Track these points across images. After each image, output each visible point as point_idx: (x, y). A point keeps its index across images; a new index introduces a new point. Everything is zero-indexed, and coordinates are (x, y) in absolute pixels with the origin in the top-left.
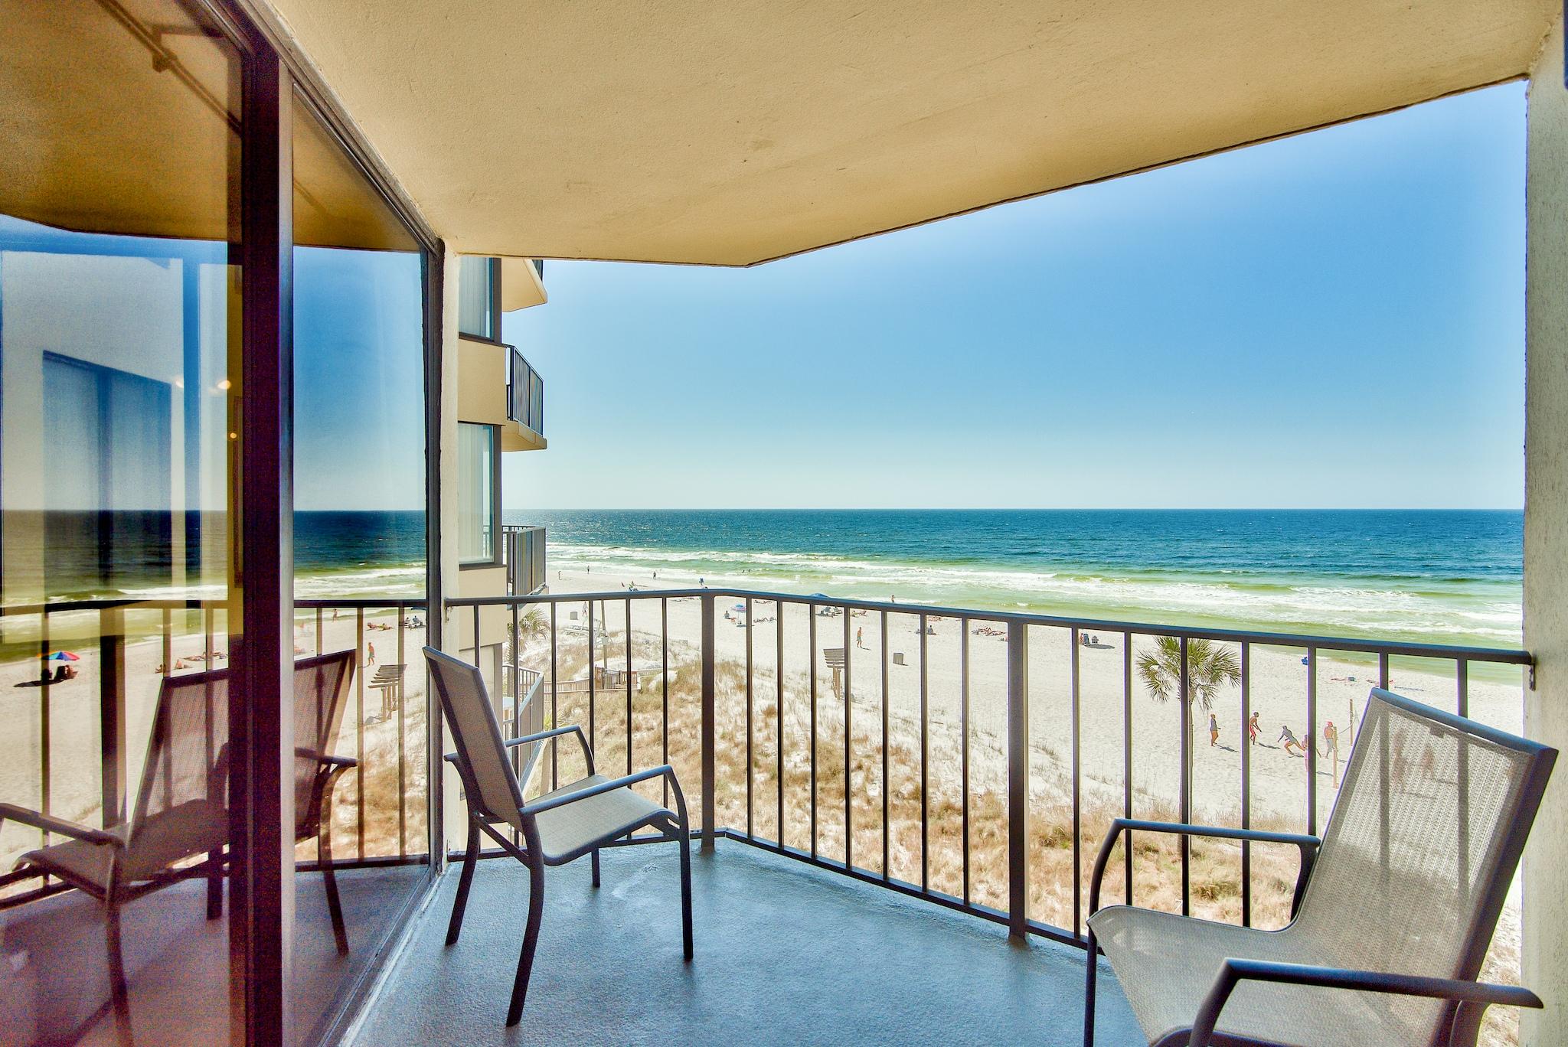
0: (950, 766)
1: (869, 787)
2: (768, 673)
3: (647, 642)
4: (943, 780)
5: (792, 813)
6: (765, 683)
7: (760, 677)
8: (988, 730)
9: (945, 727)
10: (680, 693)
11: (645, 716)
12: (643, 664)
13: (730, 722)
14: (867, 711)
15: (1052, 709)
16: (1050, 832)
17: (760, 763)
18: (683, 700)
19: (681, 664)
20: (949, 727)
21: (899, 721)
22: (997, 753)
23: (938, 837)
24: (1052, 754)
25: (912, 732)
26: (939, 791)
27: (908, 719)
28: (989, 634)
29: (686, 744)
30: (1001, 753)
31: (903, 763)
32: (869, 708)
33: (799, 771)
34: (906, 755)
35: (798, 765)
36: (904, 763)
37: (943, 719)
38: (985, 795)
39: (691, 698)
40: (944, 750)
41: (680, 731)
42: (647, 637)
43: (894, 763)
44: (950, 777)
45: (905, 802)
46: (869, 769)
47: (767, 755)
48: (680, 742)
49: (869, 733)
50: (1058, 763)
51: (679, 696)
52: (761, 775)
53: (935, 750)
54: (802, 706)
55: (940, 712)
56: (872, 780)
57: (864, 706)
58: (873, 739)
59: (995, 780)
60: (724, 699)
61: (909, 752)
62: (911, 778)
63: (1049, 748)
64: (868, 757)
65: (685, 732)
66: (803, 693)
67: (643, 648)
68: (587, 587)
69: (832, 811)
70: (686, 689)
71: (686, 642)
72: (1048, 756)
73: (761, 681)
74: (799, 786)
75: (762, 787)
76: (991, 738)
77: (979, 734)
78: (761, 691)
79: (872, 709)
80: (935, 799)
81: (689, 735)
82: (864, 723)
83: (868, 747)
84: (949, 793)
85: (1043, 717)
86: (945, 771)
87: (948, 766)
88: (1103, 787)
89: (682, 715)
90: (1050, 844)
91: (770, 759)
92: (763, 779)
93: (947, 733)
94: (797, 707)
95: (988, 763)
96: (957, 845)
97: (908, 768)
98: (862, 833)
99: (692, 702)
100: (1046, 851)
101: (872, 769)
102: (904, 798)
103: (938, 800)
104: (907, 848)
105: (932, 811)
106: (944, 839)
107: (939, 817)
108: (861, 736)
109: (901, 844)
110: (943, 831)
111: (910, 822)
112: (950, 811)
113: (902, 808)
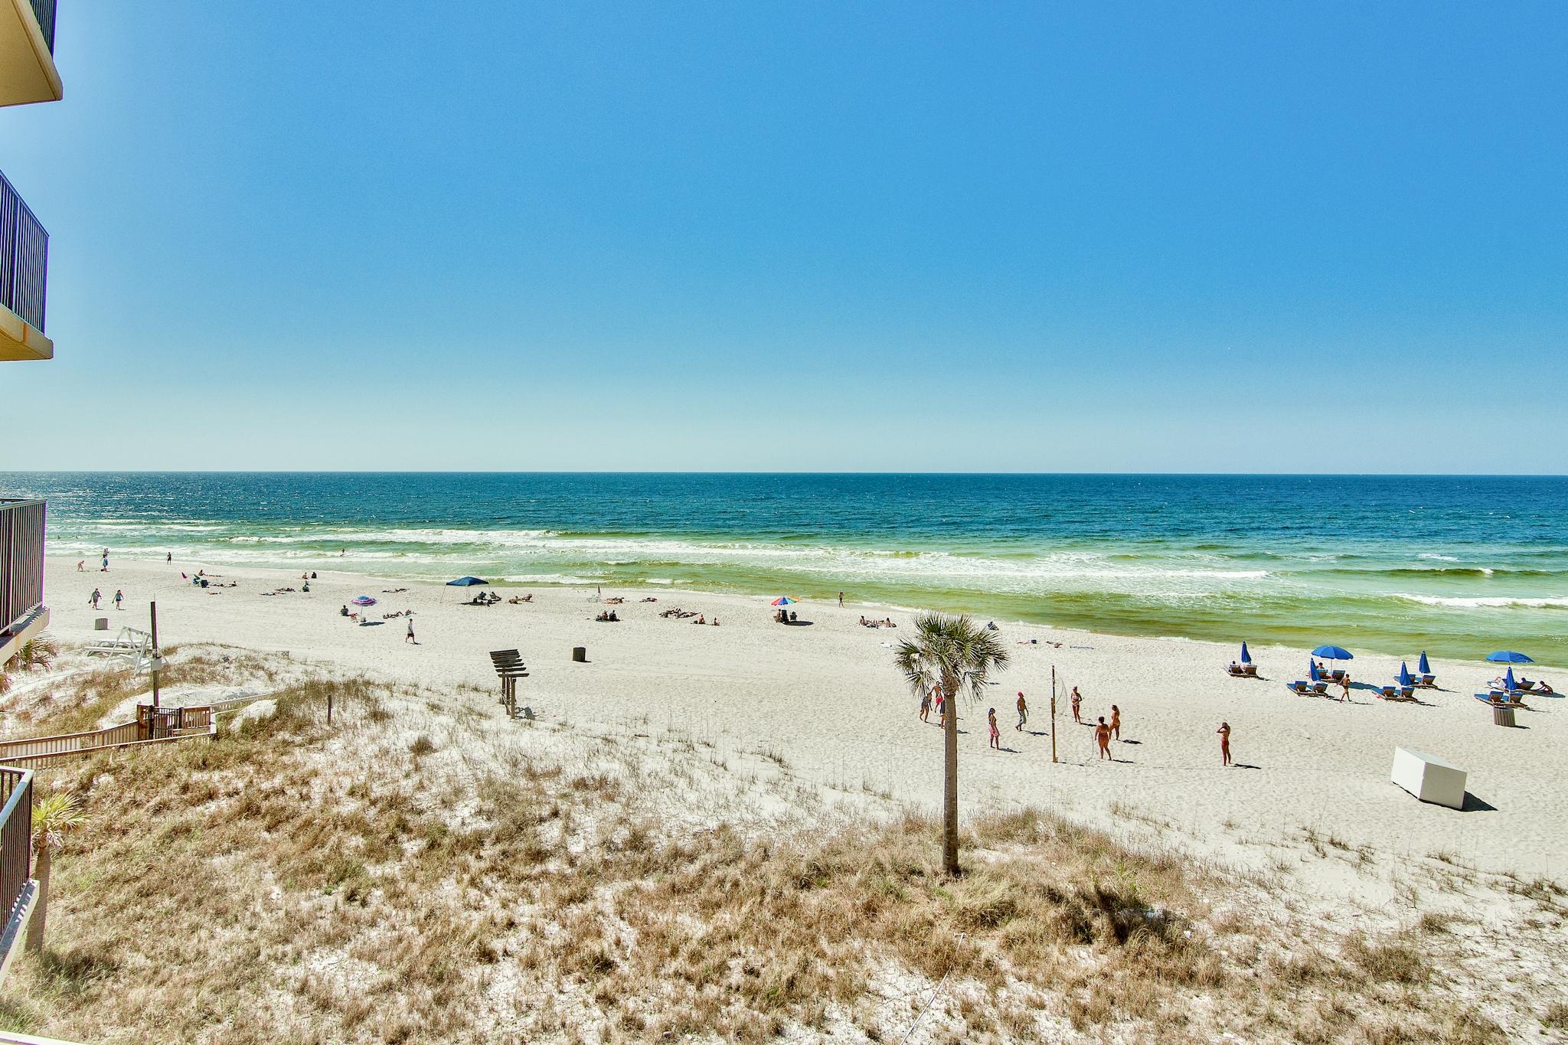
0: (670, 796)
1: (569, 839)
2: (411, 690)
3: (226, 659)
4: (664, 816)
5: (464, 897)
6: (412, 706)
7: (402, 696)
8: (703, 739)
10: (282, 733)
11: (224, 773)
12: (220, 692)
13: (362, 768)
14: (553, 731)
15: (765, 703)
16: (802, 868)
17: (410, 824)
18: (286, 743)
19: (282, 687)
21: (599, 740)
22: (722, 770)
23: (668, 899)
24: (779, 761)
25: (618, 755)
26: (661, 832)
27: (611, 737)
28: (679, 617)
29: (294, 811)
30: (727, 769)
31: (611, 799)
32: (556, 727)
33: (468, 830)
34: (614, 786)
35: (467, 821)
36: (613, 800)
37: (648, 729)
38: (720, 829)
39: (298, 739)
40: (660, 774)
41: (283, 792)
42: (226, 652)
43: (600, 801)
44: (672, 811)
45: (620, 855)
46: (568, 816)
47: (420, 812)
48: (283, 809)
49: (562, 762)
50: (789, 771)
51: (280, 738)
52: (413, 843)
53: (649, 775)
54: (466, 735)
56: (574, 830)
57: (548, 724)
58: (568, 770)
59: (728, 806)
60: (351, 735)
61: (616, 782)
62: (625, 820)
63: (774, 753)
64: (564, 796)
65: (291, 791)
66: (466, 715)
67: (219, 668)
68: (125, 581)
69: (522, 885)
70: (290, 725)
71: (286, 654)
72: (777, 765)
73: (405, 703)
74: (471, 853)
75: (415, 862)
77: (695, 746)
78: (407, 718)
79: (560, 728)
80: (658, 845)
81: (298, 796)
82: (554, 749)
83: (563, 782)
84: (675, 832)
85: (758, 714)
86: (665, 803)
87: (668, 797)
88: (847, 797)
89: (285, 767)
90: (806, 885)
91: (424, 817)
92: (416, 849)
94: (460, 737)
96: (694, 906)
97: (617, 805)
98: (568, 911)
99: (300, 745)
100: (801, 895)
101: (573, 814)
102: (618, 850)
103: (661, 845)
104: (631, 923)
105: (656, 862)
106: (676, 901)
107: (666, 870)
108: (552, 768)
109: (622, 919)
110: (674, 890)
111: (629, 884)
112: (679, 860)
113: (617, 864)
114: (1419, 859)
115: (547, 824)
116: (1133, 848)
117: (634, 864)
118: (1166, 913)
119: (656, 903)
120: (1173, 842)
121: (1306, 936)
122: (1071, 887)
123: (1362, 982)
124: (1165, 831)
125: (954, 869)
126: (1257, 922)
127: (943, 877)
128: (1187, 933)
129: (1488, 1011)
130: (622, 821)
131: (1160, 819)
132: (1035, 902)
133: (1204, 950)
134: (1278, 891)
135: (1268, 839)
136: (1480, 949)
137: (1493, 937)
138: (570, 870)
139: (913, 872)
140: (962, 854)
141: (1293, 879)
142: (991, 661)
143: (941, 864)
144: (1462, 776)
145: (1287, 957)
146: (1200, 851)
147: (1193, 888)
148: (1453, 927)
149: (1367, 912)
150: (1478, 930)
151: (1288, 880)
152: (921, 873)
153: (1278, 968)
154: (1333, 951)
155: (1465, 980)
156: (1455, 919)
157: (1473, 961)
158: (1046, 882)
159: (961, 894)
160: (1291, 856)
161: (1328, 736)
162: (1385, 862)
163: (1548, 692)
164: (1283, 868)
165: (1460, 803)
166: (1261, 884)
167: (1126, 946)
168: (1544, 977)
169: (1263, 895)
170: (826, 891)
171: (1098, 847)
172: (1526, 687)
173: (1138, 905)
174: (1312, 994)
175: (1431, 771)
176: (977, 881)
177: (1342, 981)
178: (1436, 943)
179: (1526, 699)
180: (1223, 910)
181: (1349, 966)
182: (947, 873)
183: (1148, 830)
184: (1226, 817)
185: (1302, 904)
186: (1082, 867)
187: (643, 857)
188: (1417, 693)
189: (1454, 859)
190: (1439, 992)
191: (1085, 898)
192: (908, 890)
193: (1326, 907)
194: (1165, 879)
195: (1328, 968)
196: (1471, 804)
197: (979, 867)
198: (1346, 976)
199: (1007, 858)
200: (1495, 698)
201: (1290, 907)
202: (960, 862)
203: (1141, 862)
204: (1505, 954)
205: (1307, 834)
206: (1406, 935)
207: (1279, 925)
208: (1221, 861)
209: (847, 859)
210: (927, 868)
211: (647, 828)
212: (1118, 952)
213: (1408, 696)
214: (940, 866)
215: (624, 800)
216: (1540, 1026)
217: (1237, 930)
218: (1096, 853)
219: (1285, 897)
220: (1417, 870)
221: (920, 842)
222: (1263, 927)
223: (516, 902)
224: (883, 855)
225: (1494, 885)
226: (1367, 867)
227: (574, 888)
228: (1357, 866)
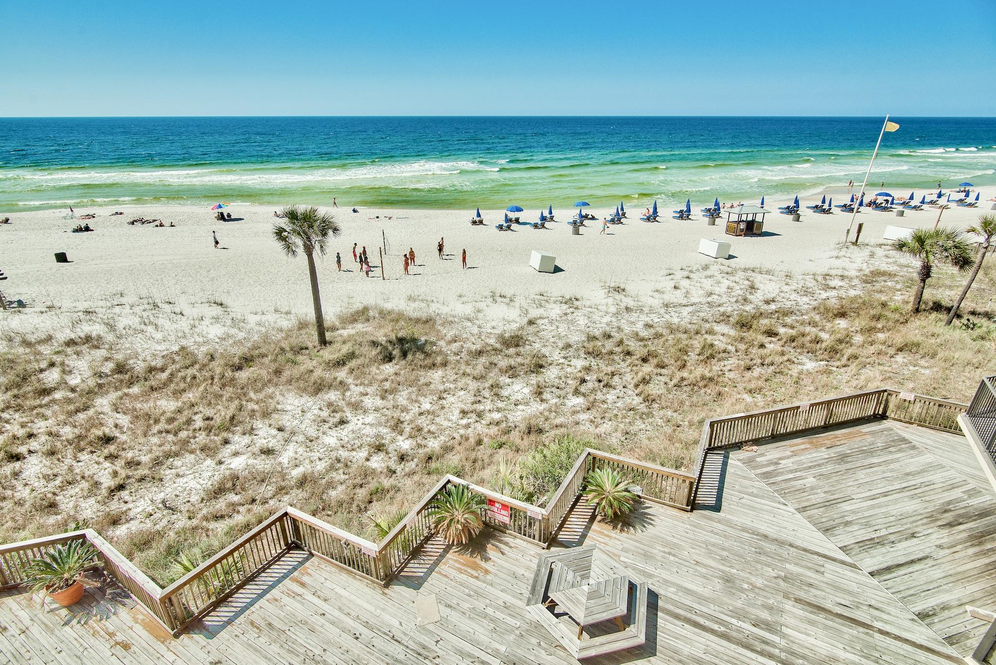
0: (143, 338)
1: (68, 377)
4: (139, 350)
8: (167, 300)
9: (128, 307)
14: (42, 313)
15: (212, 271)
16: (236, 360)
20: (132, 307)
21: (80, 314)
22: (180, 316)
23: (149, 395)
24: (221, 304)
25: (98, 320)
26: (139, 360)
27: (91, 310)
28: (143, 223)
30: (183, 315)
31: (97, 347)
32: (44, 310)
34: (98, 340)
36: (99, 348)
37: (123, 300)
38: (180, 350)
40: (133, 327)
43: (88, 350)
44: (145, 346)
45: (110, 378)
46: (63, 364)
49: (51, 332)
50: (228, 310)
53: (124, 329)
55: (119, 296)
56: (70, 372)
57: (37, 309)
58: (58, 337)
59: (185, 337)
61: (99, 338)
62: (110, 358)
63: (219, 301)
64: (58, 353)
72: (220, 307)
76: (171, 305)
77: (160, 305)
79: (47, 310)
80: (137, 368)
82: (42, 325)
83: (56, 344)
84: (148, 358)
85: (207, 279)
86: (139, 343)
87: (141, 339)
88: (264, 318)
90: (240, 368)
93: (131, 311)
95: (175, 326)
96: (168, 395)
97: (103, 351)
100: (237, 374)
101: (67, 362)
102: (107, 376)
103: (140, 367)
104: (125, 413)
105: (138, 377)
106: (155, 394)
107: (146, 380)
108: (44, 337)
109: (119, 413)
110: (152, 389)
111: (119, 393)
112: (153, 373)
113: (109, 384)
114: (532, 296)
115: (47, 372)
116: (415, 315)
117: (121, 381)
118: (426, 341)
119: (141, 399)
120: (434, 309)
121: (483, 337)
122: (384, 339)
123: (501, 351)
124: (431, 304)
125: (324, 342)
126: (465, 336)
127: (319, 348)
128: (435, 347)
129: (544, 351)
130: (107, 359)
131: (429, 299)
132: (365, 349)
133: (441, 352)
134: (476, 321)
135: (475, 299)
136: (546, 328)
137: (551, 323)
138: (73, 395)
139: (302, 349)
140: (328, 335)
141: (482, 315)
142: (330, 232)
143: (317, 342)
144: (554, 259)
145: (473, 348)
146: (445, 310)
147: (439, 328)
148: (539, 322)
149: (509, 322)
150: (546, 320)
151: (480, 315)
152: (307, 348)
153: (470, 352)
154: (492, 341)
155: (538, 341)
156: (541, 318)
157: (542, 333)
158: (372, 338)
159: (328, 354)
160: (482, 305)
161: (509, 249)
162: (520, 301)
163: (593, 218)
164: (479, 311)
165: (552, 270)
166: (469, 320)
167: (407, 359)
168: (565, 333)
169: (469, 324)
170: (251, 368)
171: (397, 317)
172: (586, 217)
173: (414, 340)
174: (483, 360)
175: (543, 258)
176: (336, 346)
177: (493, 352)
178: (532, 329)
179: (586, 222)
180: (450, 334)
181: (498, 346)
182: (321, 346)
183: (423, 305)
184: (458, 294)
185: (485, 324)
186: (390, 329)
187: (127, 377)
188: (547, 224)
189: (545, 294)
190: (528, 347)
191: (390, 342)
192: (300, 358)
193: (494, 324)
194: (427, 326)
195: (489, 348)
196: (557, 270)
197: (339, 339)
198: (495, 350)
199: (352, 332)
200: (575, 223)
201: (479, 327)
202: (327, 339)
203: (418, 321)
204: (554, 327)
205: (491, 294)
206: (522, 328)
207: (473, 335)
208: (453, 313)
209: (263, 350)
210: (310, 345)
211: (127, 359)
212: (403, 362)
213: (543, 226)
214: (317, 343)
215: (107, 346)
216: (559, 351)
217: (455, 341)
218: (397, 321)
219: (478, 323)
220: (530, 301)
221: (306, 333)
222: (466, 338)
223: (33, 422)
224: (285, 345)
225: (555, 302)
226: (512, 304)
227: (77, 404)
228: (508, 304)
